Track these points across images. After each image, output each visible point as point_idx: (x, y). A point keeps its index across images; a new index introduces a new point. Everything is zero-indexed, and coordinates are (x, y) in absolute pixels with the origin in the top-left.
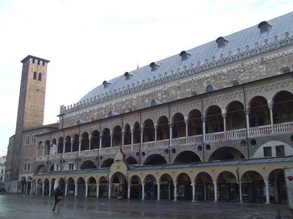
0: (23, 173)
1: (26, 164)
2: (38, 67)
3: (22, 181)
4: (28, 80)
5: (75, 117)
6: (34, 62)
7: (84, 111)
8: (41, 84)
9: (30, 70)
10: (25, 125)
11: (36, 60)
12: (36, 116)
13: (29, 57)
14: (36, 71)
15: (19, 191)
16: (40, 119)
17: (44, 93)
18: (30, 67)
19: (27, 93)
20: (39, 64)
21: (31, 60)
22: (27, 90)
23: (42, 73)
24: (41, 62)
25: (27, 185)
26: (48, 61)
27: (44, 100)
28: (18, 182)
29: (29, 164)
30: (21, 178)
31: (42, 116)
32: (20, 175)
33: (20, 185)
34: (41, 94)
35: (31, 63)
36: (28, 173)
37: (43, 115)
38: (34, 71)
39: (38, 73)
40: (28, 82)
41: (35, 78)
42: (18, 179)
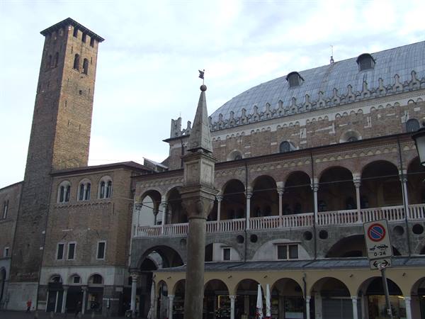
0: (54, 266)
1: (61, 246)
2: (82, 46)
3: (50, 284)
4: (65, 67)
5: (226, 142)
6: (75, 35)
7: (260, 128)
8: (86, 82)
9: (68, 48)
10: (55, 161)
11: (79, 31)
12: (75, 144)
13: (69, 22)
14: (79, 54)
15: (40, 307)
16: (83, 151)
17: (91, 100)
18: (69, 42)
19: (62, 94)
20: (84, 40)
21: (71, 29)
22: (62, 88)
23: (90, 60)
24: (88, 38)
25: (65, 294)
26: (100, 40)
27: (90, 115)
28: (40, 287)
29: (72, 246)
30: (48, 278)
31: (87, 147)
32: (43, 270)
33: (42, 292)
34: (87, 102)
35: (71, 35)
36: (71, 266)
37: (89, 144)
38: (75, 51)
39: (83, 59)
40: (64, 71)
41: (76, 66)
42: (37, 279)
